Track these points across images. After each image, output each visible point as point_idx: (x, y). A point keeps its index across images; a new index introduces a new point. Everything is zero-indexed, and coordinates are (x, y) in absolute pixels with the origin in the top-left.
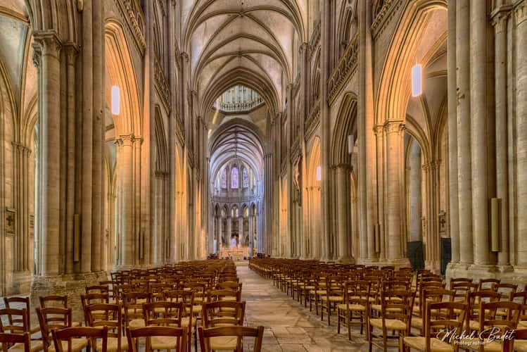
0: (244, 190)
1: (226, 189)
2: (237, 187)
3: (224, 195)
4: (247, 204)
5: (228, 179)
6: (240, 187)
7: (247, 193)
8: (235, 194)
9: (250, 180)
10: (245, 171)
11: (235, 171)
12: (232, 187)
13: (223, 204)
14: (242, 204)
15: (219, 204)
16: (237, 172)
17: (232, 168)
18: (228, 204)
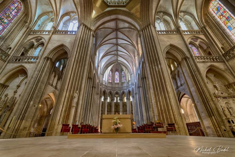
0: (122, 83)
1: (112, 83)
2: (118, 82)
3: (110, 85)
4: (125, 91)
5: (113, 77)
6: (120, 81)
7: (125, 85)
8: (117, 86)
9: (126, 78)
10: (123, 73)
11: (117, 73)
12: (115, 82)
13: (109, 91)
14: (122, 91)
15: (106, 90)
16: (118, 74)
17: (115, 72)
18: (112, 91)
